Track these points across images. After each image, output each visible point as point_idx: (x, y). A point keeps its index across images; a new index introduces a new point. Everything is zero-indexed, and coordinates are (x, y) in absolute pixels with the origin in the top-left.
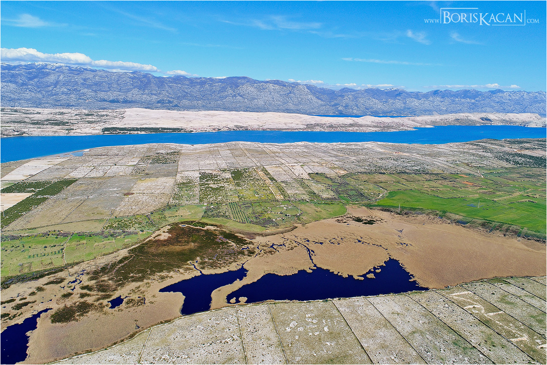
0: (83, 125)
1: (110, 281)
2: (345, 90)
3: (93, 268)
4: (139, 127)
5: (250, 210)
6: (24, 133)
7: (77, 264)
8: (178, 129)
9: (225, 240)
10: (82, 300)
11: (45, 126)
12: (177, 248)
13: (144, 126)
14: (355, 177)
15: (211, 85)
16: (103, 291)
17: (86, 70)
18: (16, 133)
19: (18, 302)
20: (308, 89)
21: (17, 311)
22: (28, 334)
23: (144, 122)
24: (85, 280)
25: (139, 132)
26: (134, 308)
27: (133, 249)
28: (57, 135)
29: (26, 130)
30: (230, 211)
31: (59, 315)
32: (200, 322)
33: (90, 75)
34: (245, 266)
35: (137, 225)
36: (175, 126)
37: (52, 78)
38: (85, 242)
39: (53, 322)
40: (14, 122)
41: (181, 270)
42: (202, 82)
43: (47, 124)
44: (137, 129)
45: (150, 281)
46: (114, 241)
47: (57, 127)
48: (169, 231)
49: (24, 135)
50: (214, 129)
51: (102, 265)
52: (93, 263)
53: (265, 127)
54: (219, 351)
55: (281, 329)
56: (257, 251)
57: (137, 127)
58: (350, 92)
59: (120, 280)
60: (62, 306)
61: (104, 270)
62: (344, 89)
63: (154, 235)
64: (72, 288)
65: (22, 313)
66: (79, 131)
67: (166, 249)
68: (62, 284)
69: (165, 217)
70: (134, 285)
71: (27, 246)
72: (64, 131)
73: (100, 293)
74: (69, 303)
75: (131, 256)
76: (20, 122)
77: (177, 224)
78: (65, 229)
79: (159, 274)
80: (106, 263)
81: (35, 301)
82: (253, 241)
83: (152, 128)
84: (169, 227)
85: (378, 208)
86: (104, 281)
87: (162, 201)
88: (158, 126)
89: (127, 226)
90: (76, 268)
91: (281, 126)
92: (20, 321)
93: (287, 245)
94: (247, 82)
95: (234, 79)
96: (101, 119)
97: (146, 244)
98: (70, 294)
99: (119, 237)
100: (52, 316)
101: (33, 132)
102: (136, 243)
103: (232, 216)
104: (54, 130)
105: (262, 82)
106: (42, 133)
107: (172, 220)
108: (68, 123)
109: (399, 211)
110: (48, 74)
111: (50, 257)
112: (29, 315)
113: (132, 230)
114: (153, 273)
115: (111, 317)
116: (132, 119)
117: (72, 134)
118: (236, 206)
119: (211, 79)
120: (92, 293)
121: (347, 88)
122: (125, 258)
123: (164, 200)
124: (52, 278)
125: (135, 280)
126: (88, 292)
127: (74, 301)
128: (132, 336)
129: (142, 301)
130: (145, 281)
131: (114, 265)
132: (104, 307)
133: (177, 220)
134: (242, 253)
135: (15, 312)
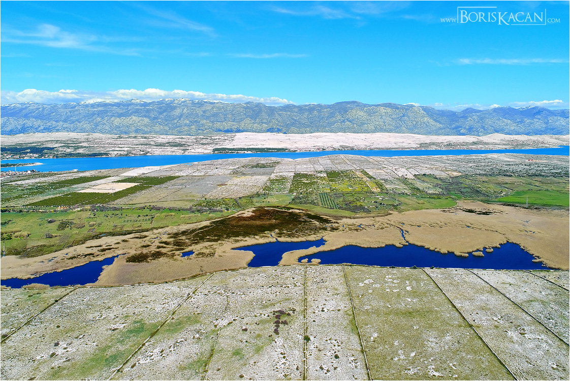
0: (197, 147)
1: (187, 240)
2: (469, 112)
3: (175, 231)
4: (246, 147)
5: (341, 199)
6: (148, 152)
7: (162, 228)
8: (283, 149)
9: (309, 220)
10: (158, 250)
11: (165, 147)
12: (258, 223)
13: (251, 147)
14: (471, 178)
15: (319, 111)
16: (178, 246)
17: (206, 102)
18: (142, 153)
19: (104, 247)
20: (425, 111)
21: (101, 253)
22: (104, 267)
23: (251, 143)
24: (165, 238)
25: (246, 152)
26: (202, 258)
27: (215, 222)
28: (174, 154)
29: (150, 150)
30: (319, 199)
31: (134, 258)
32: (264, 272)
33: (209, 107)
34: (324, 238)
35: (224, 206)
36: (280, 147)
37: (177, 112)
38: (173, 214)
39: (127, 261)
40: (142, 145)
41: (256, 237)
42: (311, 109)
43: (168, 146)
44: (244, 149)
45: (223, 242)
46: (199, 215)
47: (176, 148)
48: (253, 212)
49: (148, 154)
50: (318, 149)
51: (184, 230)
52: (176, 228)
53: (372, 147)
54: (278, 293)
55: (352, 283)
56: (341, 228)
57: (245, 147)
58: (475, 112)
59: (197, 240)
60: (139, 252)
61: (184, 233)
62: (467, 109)
63: (238, 213)
64: (152, 242)
65: (104, 254)
66: (193, 151)
67: (247, 223)
68: (144, 239)
69: (252, 202)
70: (207, 244)
71: (124, 215)
72: (180, 151)
73: (175, 247)
74: (145, 251)
75: (212, 226)
76: (146, 145)
77: (262, 207)
78: (159, 205)
79: (234, 238)
80: (187, 229)
81: (118, 248)
82: (338, 221)
83: (258, 149)
84: (255, 209)
85: (498, 203)
86: (182, 240)
87: (252, 191)
88: (264, 147)
89: (214, 206)
90: (160, 230)
91: (390, 146)
92: (100, 258)
93: (376, 226)
94: (357, 106)
95: (344, 105)
96: (213, 142)
97: (229, 218)
98: (149, 246)
99: (205, 213)
100: (128, 258)
101: (155, 152)
102: (220, 218)
103: (320, 203)
104: (173, 150)
105: (373, 105)
106: (162, 153)
107: (258, 205)
108: (185, 145)
109: (526, 206)
110: (175, 108)
111: (140, 222)
112: (110, 256)
113: (218, 208)
114: (228, 237)
115: (179, 262)
116: (240, 141)
117: (186, 153)
118: (326, 196)
119: (319, 105)
120: (168, 246)
121: (470, 108)
122: (206, 227)
123: (255, 190)
124: (137, 235)
125: (210, 240)
126: (165, 245)
127: (150, 250)
128: (194, 277)
129: (212, 255)
130: (219, 242)
131: (193, 231)
132: (175, 255)
133: (263, 205)
134: (325, 229)
135: (99, 253)
